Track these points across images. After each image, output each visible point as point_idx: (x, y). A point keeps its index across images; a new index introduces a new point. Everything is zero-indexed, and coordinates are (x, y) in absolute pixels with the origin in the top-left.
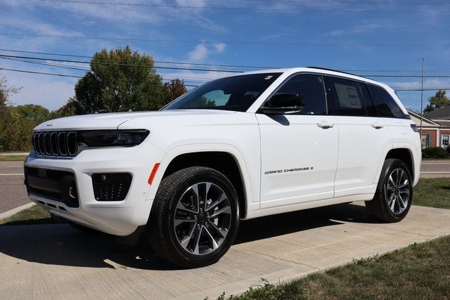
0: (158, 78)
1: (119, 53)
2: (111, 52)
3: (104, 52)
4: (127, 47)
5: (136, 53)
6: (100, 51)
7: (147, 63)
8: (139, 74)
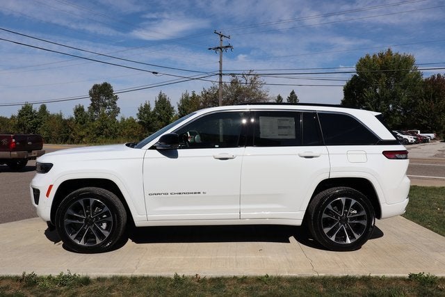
0: (418, 75)
1: (381, 56)
2: (374, 56)
3: (368, 57)
4: (389, 50)
5: (397, 54)
6: (364, 57)
7: (408, 62)
8: (399, 73)
